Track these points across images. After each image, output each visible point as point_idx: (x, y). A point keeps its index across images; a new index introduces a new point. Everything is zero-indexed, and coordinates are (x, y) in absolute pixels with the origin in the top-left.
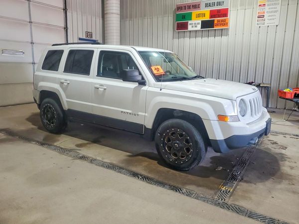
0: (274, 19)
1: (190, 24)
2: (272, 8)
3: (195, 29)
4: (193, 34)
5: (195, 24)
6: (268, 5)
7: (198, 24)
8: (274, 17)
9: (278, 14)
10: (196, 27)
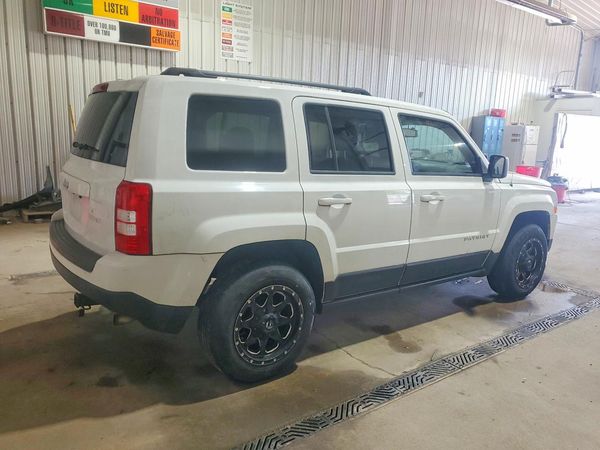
0: (245, 51)
1: (91, 24)
2: (241, 32)
3: (101, 38)
4: (92, 50)
5: (104, 26)
6: (236, 25)
7: (113, 28)
8: (245, 48)
9: (250, 43)
10: (107, 33)
